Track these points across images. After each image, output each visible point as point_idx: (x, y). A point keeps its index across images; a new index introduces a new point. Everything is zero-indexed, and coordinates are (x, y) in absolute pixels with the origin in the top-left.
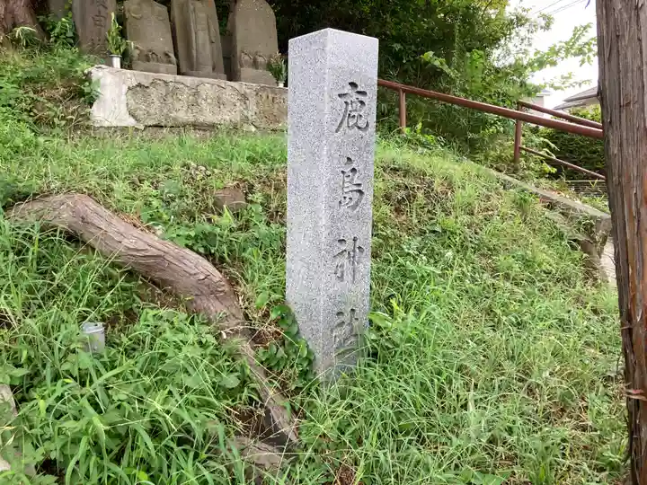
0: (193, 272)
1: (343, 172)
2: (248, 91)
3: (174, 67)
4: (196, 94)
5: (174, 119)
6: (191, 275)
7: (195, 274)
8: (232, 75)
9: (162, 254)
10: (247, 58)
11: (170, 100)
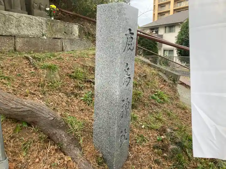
0: (47, 117)
1: (125, 70)
2: (42, 21)
3: (3, 7)
4: (19, 21)
5: (10, 32)
6: (47, 118)
7: (49, 118)
8: (30, 12)
9: (30, 109)
10: (36, 5)
11: (7, 23)
